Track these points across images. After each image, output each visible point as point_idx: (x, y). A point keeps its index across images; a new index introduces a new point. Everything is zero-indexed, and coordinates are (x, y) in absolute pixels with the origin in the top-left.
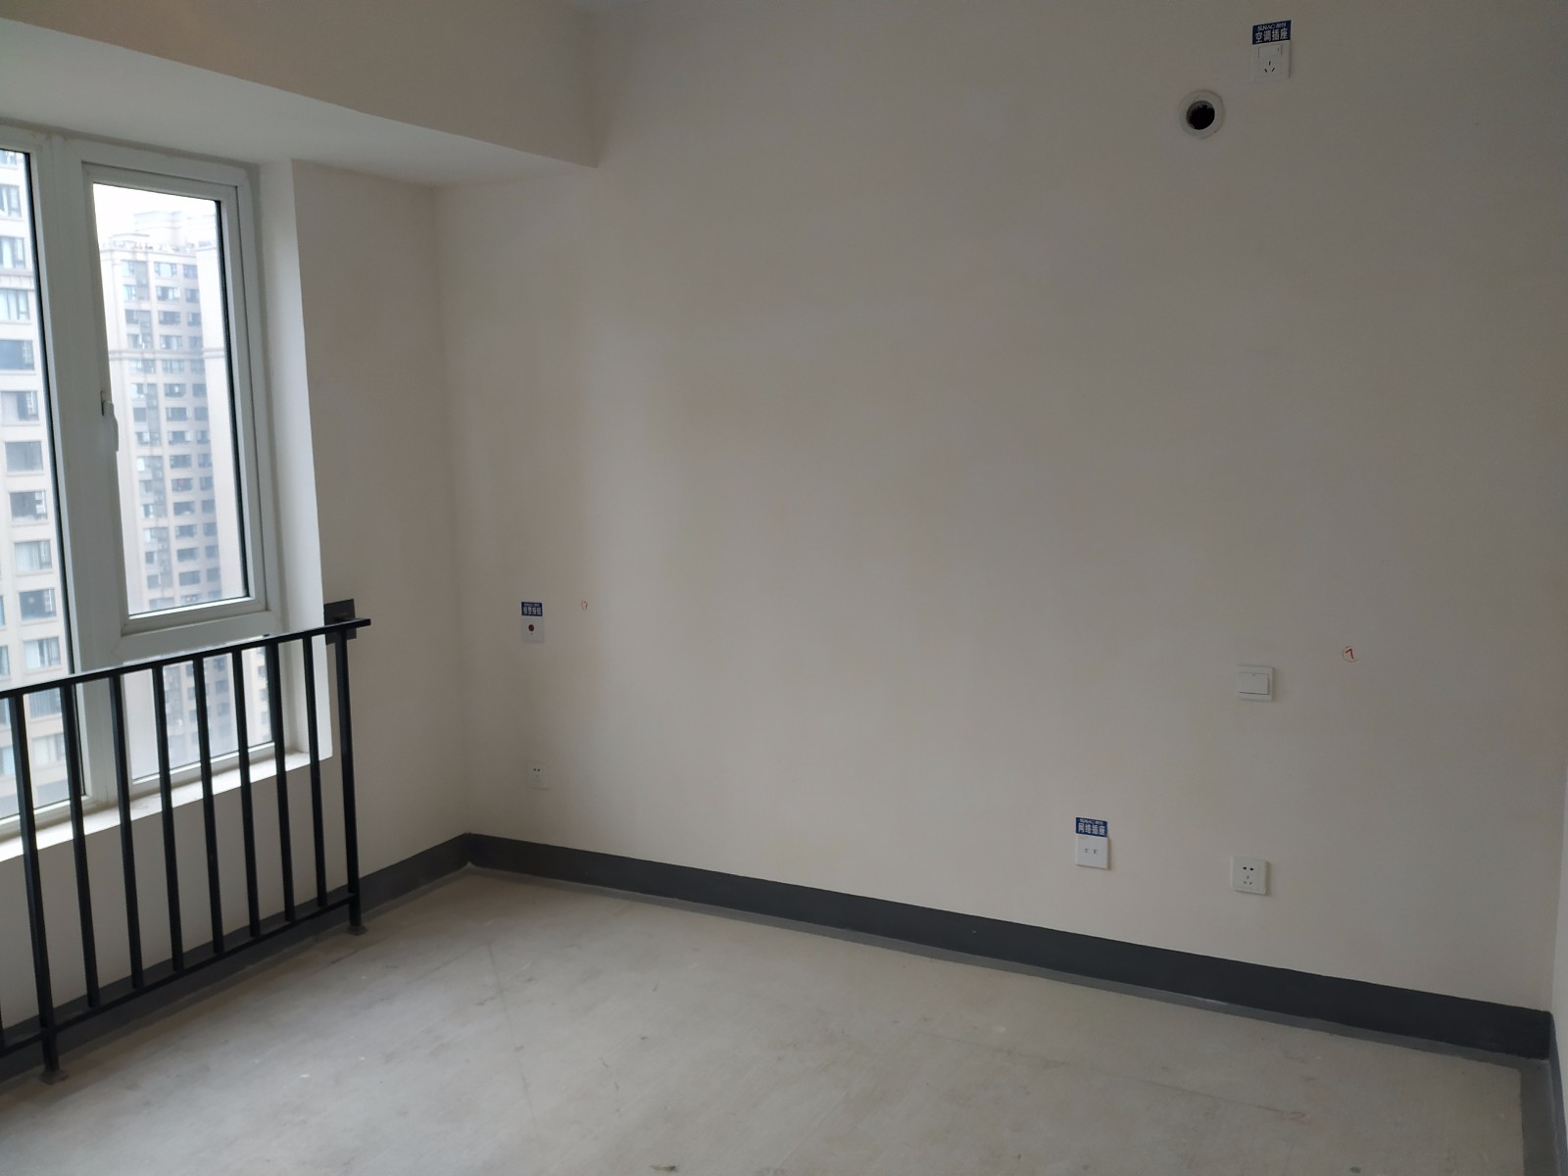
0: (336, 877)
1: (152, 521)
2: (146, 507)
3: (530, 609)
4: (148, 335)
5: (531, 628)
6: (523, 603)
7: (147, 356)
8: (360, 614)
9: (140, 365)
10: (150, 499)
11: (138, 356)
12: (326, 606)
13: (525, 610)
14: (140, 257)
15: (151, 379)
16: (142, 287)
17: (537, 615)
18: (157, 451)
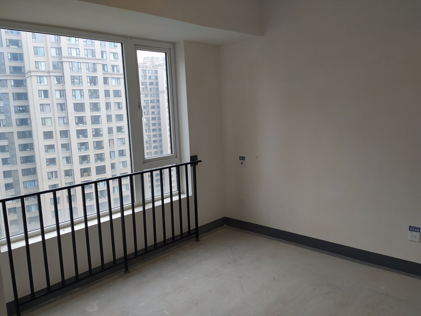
0: (193, 226)
1: (147, 134)
2: (146, 130)
3: (242, 158)
4: (146, 88)
5: (242, 163)
6: (240, 157)
7: (146, 93)
8: (199, 159)
9: (145, 95)
10: (147, 128)
11: (144, 93)
12: (191, 157)
13: (240, 158)
14: (145, 69)
15: (147, 99)
16: (145, 76)
17: (244, 160)
18: (148, 117)
